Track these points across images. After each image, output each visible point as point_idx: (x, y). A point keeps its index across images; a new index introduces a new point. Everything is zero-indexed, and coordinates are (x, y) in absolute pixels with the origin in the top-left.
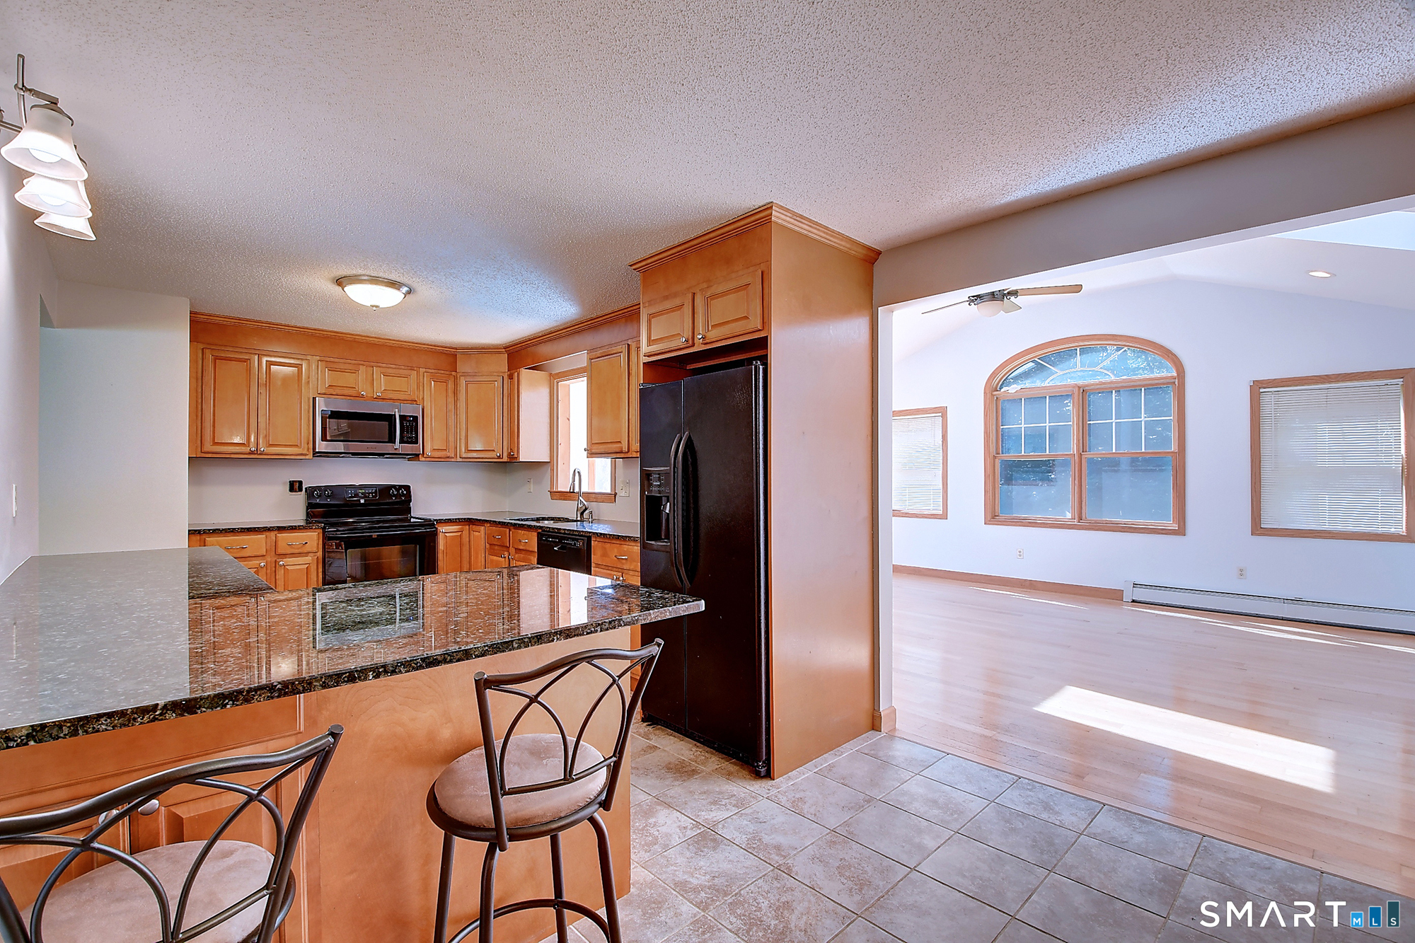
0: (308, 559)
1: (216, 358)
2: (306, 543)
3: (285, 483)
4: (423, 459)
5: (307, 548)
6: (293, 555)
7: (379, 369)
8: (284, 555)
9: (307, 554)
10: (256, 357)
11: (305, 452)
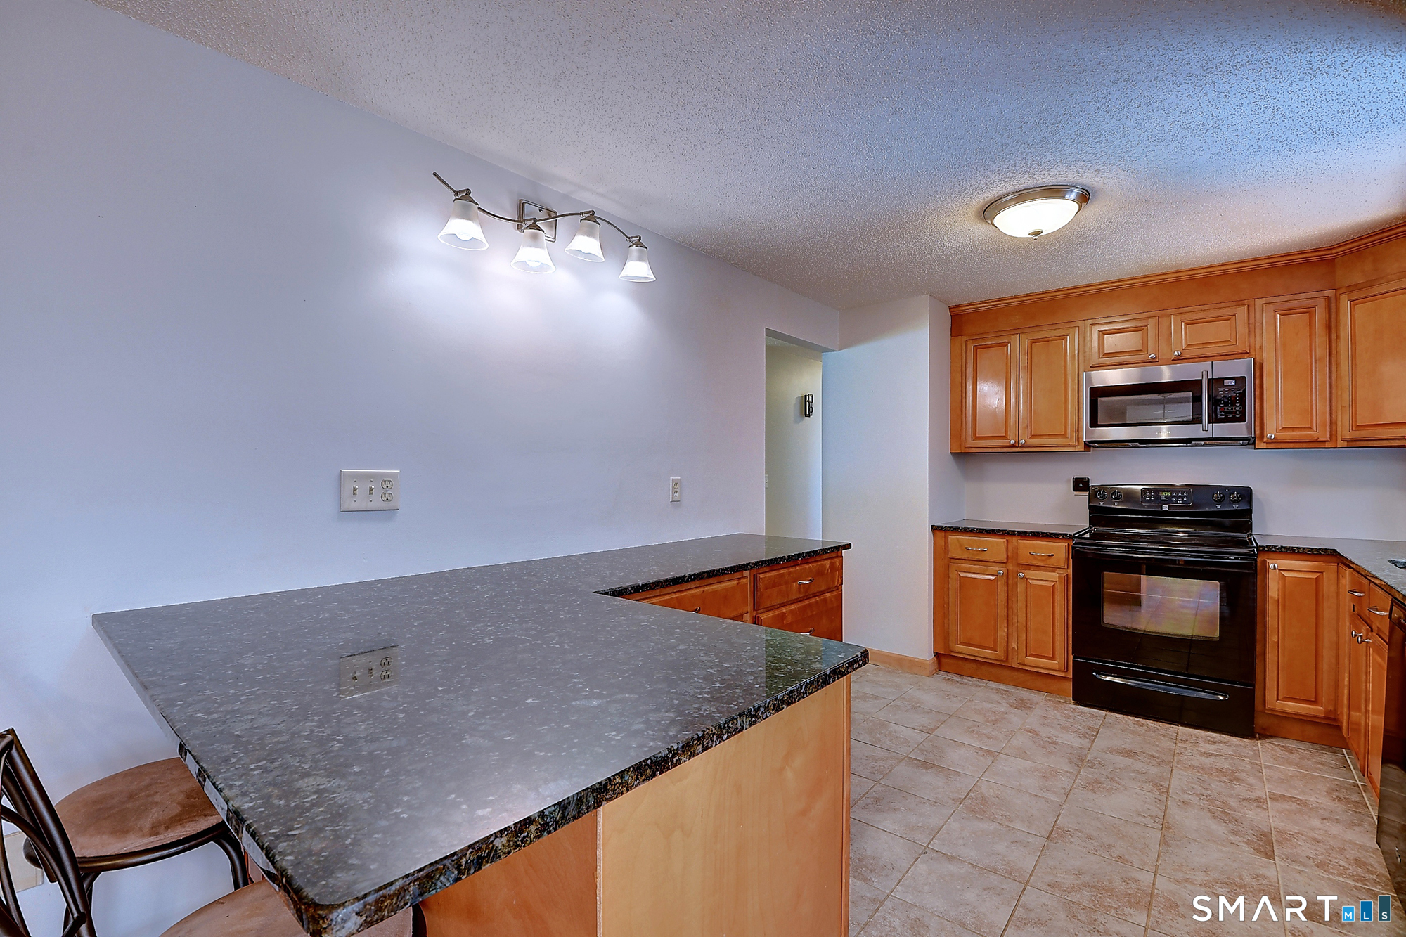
0: (1054, 576)
1: (977, 348)
2: (1053, 555)
3: (1069, 481)
4: (1264, 445)
5: (1052, 562)
6: (1038, 568)
7: (1179, 316)
8: (1028, 567)
9: (1054, 569)
10: (1018, 335)
11: (1074, 442)
